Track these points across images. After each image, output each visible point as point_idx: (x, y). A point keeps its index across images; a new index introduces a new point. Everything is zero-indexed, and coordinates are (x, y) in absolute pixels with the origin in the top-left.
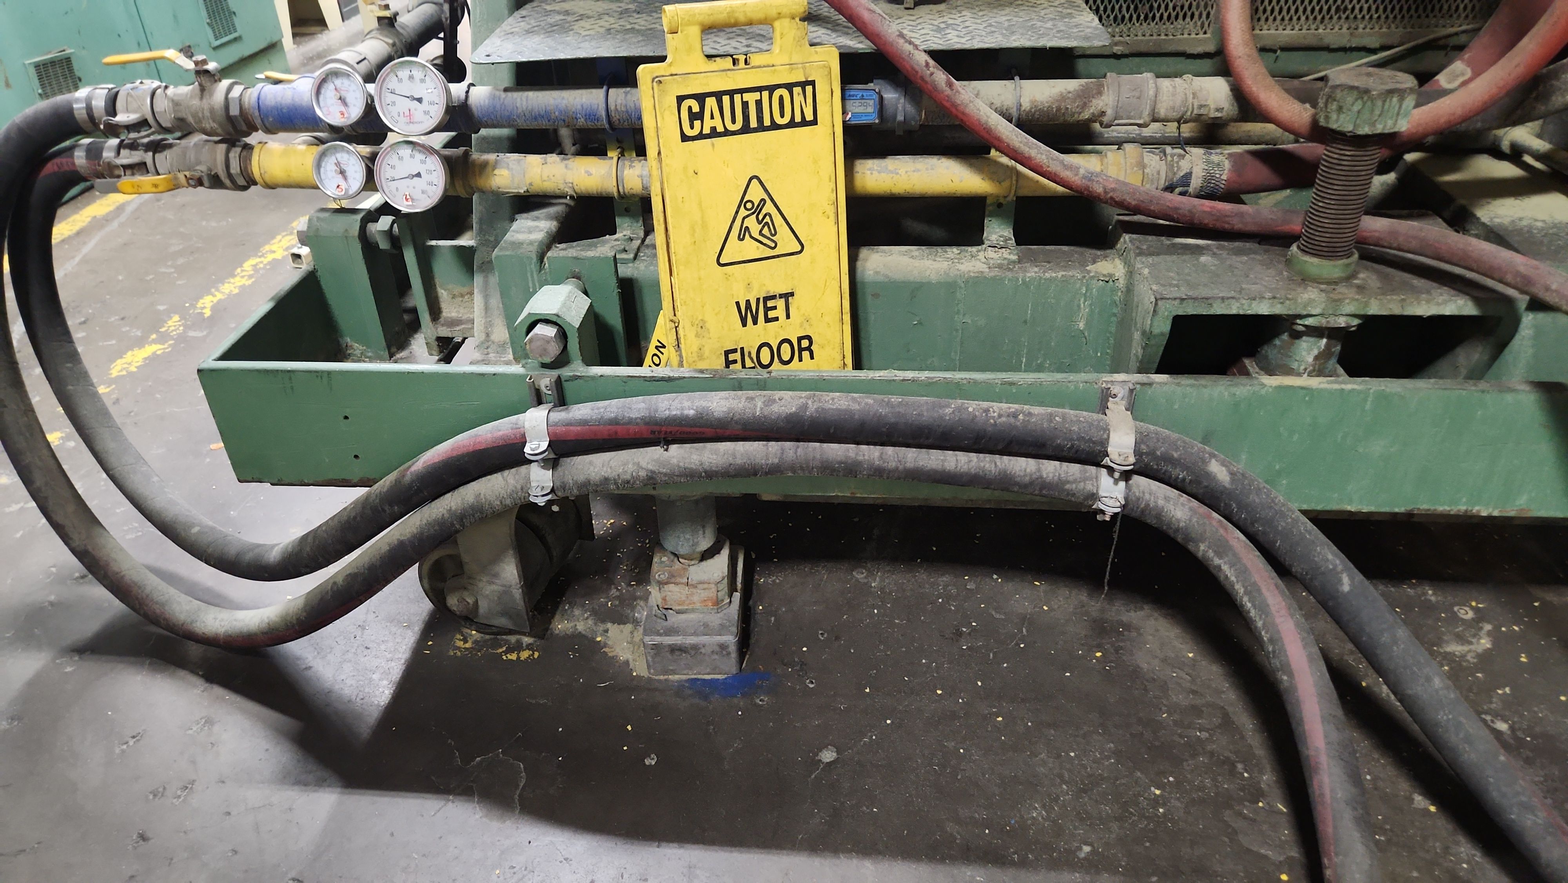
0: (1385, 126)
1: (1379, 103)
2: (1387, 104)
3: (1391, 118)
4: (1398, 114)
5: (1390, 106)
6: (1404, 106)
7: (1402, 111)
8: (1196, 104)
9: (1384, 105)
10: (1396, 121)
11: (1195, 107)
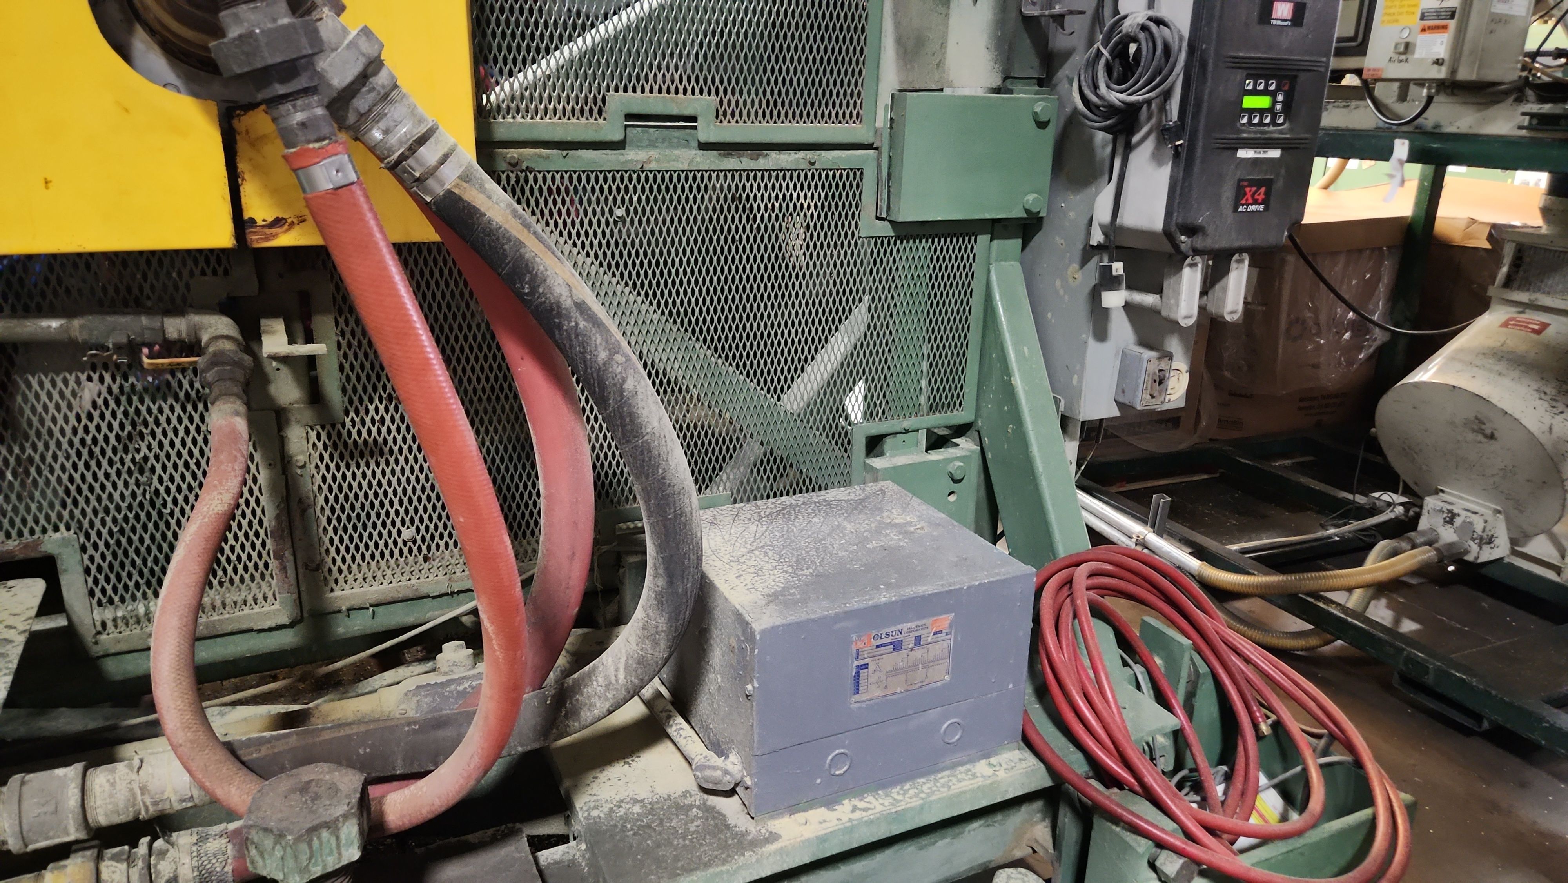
0: (325, 866)
1: (304, 846)
2: (316, 842)
3: (331, 853)
4: (338, 846)
5: (321, 844)
6: (343, 836)
7: (343, 842)
8: (148, 801)
9: (310, 847)
10: (340, 854)
11: (148, 803)
